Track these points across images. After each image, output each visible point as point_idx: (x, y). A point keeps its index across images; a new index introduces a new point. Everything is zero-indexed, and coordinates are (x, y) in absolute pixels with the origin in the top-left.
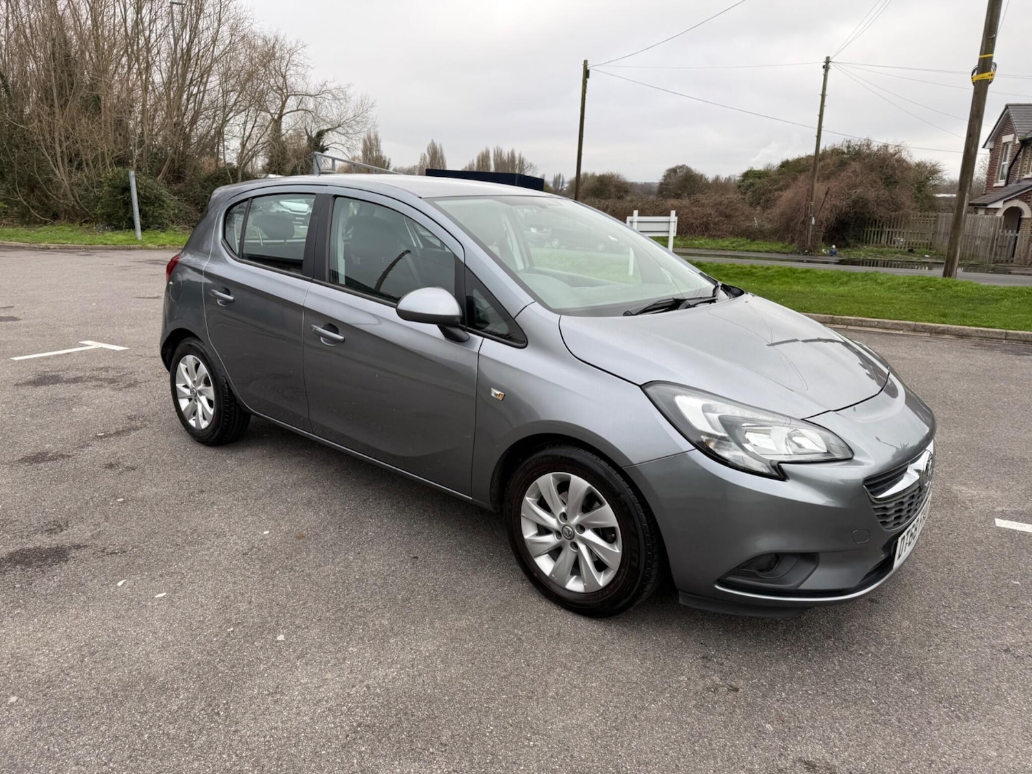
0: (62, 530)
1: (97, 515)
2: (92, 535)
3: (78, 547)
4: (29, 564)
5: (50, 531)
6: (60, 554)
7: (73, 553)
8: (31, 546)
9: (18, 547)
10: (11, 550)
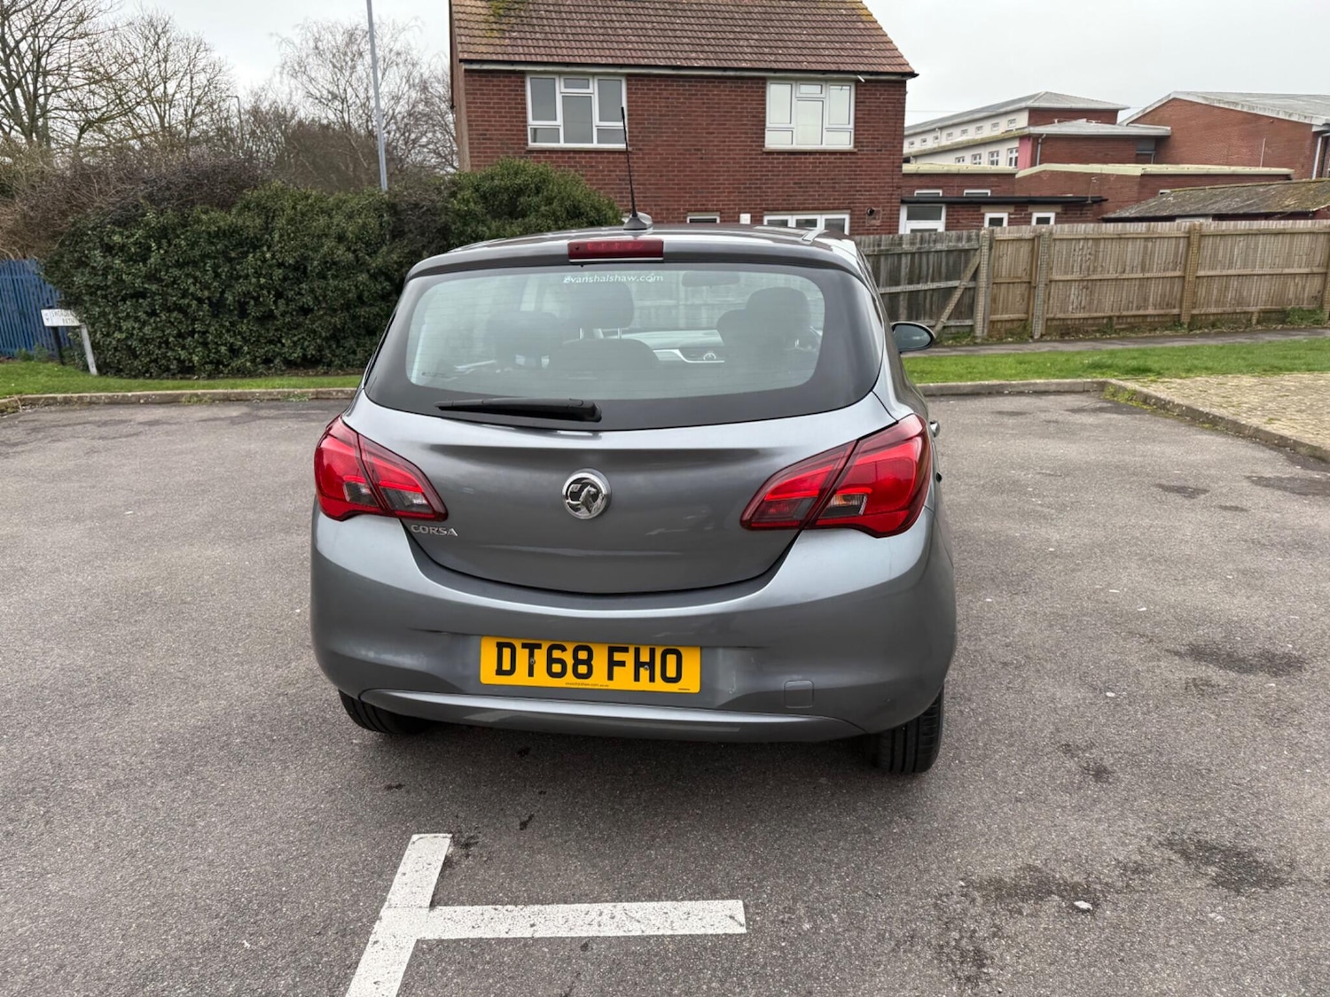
0: (1194, 679)
1: (1148, 684)
2: (1159, 660)
3: (1177, 653)
4: (1229, 655)
5: (1207, 683)
6: (1198, 653)
7: (1183, 649)
8: (1233, 675)
9: (1244, 676)
10: (1252, 677)
